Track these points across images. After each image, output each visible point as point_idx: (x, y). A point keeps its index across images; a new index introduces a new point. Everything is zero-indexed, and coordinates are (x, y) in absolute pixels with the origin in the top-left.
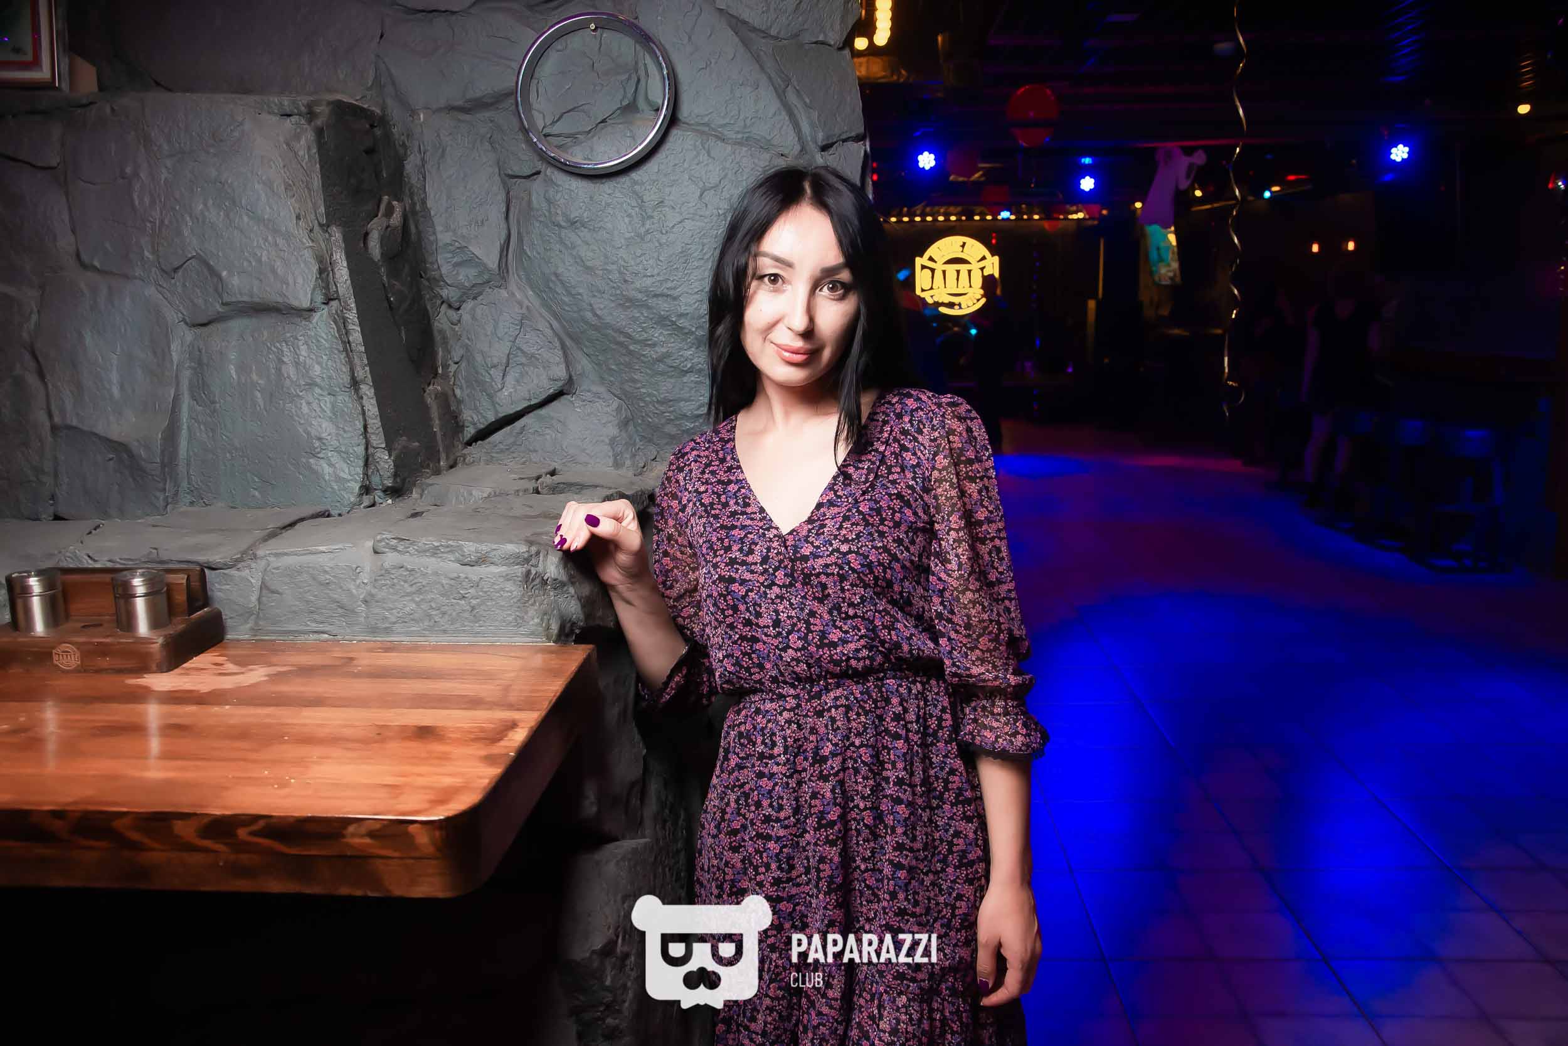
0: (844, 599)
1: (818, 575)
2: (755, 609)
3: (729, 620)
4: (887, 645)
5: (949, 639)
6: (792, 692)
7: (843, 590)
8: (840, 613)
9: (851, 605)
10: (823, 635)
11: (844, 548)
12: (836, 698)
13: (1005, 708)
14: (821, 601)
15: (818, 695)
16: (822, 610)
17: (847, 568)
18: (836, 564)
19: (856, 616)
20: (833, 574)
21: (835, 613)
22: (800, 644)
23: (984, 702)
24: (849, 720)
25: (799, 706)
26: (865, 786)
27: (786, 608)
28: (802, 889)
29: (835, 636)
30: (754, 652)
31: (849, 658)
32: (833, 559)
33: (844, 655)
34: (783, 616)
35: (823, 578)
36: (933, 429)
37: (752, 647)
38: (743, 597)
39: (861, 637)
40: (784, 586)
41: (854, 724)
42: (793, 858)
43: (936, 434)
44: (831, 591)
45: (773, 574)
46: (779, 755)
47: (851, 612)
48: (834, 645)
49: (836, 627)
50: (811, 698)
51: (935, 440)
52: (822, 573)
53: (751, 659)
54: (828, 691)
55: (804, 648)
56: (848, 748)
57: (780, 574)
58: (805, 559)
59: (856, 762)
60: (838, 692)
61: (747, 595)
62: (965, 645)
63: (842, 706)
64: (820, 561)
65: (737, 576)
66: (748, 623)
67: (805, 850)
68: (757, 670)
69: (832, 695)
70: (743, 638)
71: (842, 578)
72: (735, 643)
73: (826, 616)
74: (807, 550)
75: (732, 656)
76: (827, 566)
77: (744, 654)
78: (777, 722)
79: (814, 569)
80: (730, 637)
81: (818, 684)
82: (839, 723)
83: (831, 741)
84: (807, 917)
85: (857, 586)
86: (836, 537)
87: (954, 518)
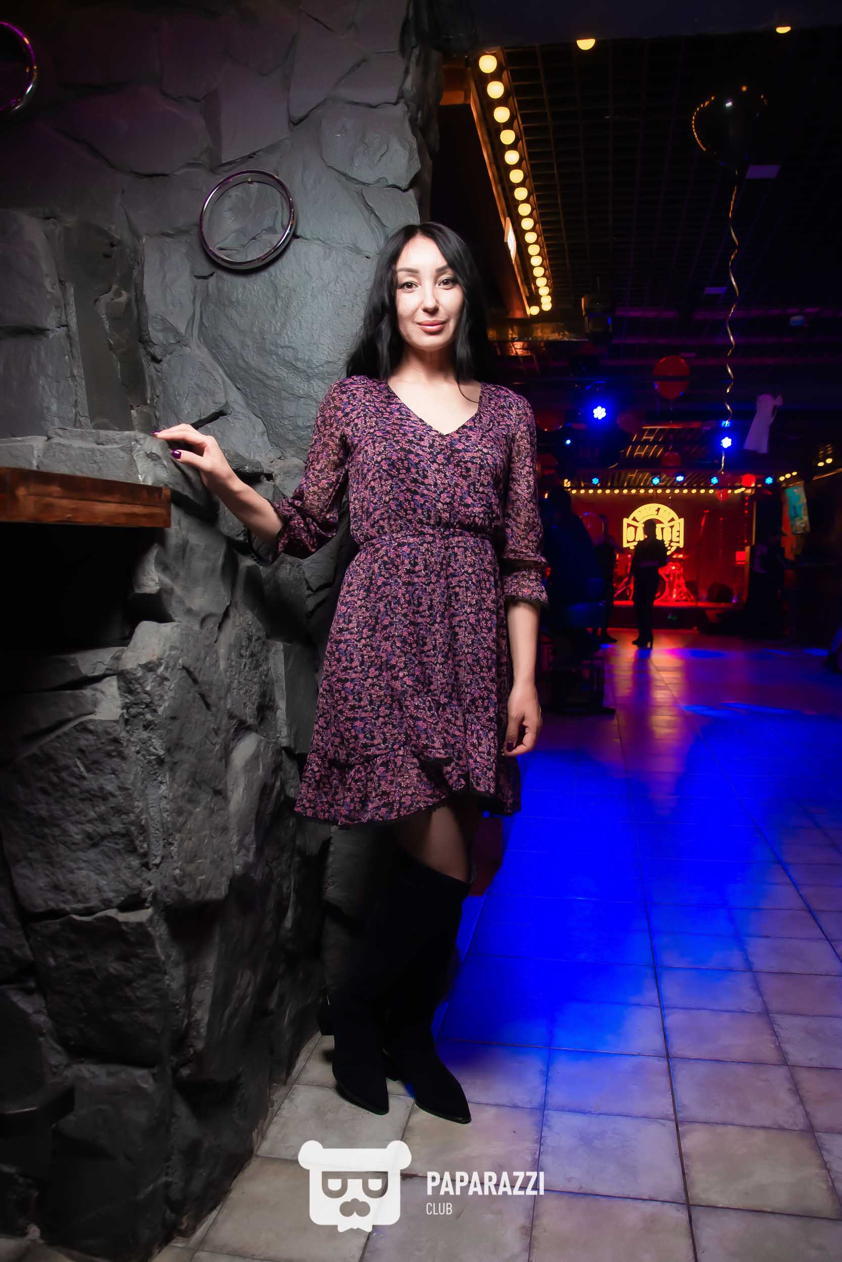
0: (479, 480)
1: (466, 462)
2: (423, 473)
3: (403, 476)
4: (494, 515)
5: (512, 530)
6: (431, 531)
7: (480, 474)
8: (475, 488)
9: (482, 485)
10: (461, 498)
11: (485, 450)
12: (459, 542)
13: (536, 576)
14: (465, 478)
15: (447, 537)
16: (464, 483)
17: (485, 462)
18: (480, 458)
19: (483, 492)
20: (477, 463)
21: (472, 487)
22: (448, 500)
23: (524, 573)
24: (466, 557)
25: (434, 541)
26: (473, 599)
27: (441, 478)
28: (430, 659)
29: (469, 501)
30: (413, 500)
31: (475, 516)
32: (478, 454)
33: (473, 513)
34: (439, 482)
35: (469, 465)
36: (518, 408)
37: (412, 497)
38: (416, 464)
39: (482, 506)
40: (442, 464)
41: (469, 559)
42: (426, 638)
43: (520, 412)
44: (472, 474)
45: (436, 456)
46: (421, 571)
47: (481, 490)
48: (467, 506)
49: (470, 496)
50: (443, 538)
51: (518, 415)
52: (470, 461)
53: (410, 504)
54: (453, 535)
55: (450, 503)
56: (463, 574)
57: (440, 457)
58: (459, 451)
59: (467, 583)
60: (460, 538)
61: (419, 462)
62: (520, 536)
63: (462, 547)
64: (469, 454)
65: (414, 450)
66: (415, 481)
67: (434, 634)
68: (412, 513)
69: (456, 539)
70: (408, 490)
71: (482, 467)
72: (402, 491)
73: (466, 488)
74: (460, 447)
75: (397, 499)
76: (474, 458)
77: (406, 500)
78: (418, 550)
79: (464, 458)
80: (400, 487)
81: (449, 530)
82: (459, 557)
83: (452, 567)
84: (432, 677)
85: (488, 474)
86: (479, 444)
87: (528, 460)
